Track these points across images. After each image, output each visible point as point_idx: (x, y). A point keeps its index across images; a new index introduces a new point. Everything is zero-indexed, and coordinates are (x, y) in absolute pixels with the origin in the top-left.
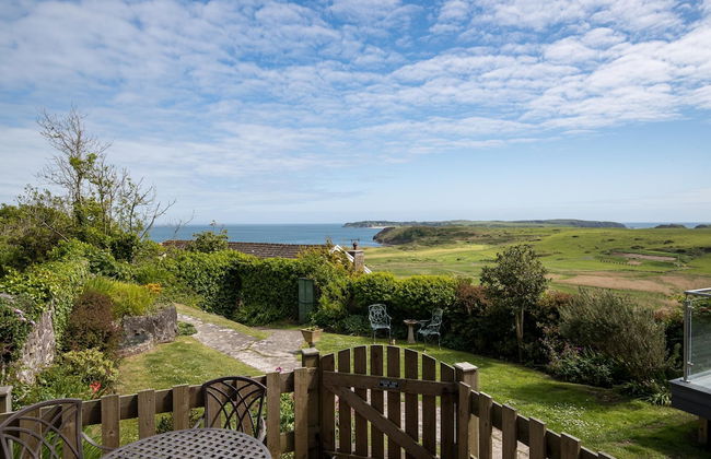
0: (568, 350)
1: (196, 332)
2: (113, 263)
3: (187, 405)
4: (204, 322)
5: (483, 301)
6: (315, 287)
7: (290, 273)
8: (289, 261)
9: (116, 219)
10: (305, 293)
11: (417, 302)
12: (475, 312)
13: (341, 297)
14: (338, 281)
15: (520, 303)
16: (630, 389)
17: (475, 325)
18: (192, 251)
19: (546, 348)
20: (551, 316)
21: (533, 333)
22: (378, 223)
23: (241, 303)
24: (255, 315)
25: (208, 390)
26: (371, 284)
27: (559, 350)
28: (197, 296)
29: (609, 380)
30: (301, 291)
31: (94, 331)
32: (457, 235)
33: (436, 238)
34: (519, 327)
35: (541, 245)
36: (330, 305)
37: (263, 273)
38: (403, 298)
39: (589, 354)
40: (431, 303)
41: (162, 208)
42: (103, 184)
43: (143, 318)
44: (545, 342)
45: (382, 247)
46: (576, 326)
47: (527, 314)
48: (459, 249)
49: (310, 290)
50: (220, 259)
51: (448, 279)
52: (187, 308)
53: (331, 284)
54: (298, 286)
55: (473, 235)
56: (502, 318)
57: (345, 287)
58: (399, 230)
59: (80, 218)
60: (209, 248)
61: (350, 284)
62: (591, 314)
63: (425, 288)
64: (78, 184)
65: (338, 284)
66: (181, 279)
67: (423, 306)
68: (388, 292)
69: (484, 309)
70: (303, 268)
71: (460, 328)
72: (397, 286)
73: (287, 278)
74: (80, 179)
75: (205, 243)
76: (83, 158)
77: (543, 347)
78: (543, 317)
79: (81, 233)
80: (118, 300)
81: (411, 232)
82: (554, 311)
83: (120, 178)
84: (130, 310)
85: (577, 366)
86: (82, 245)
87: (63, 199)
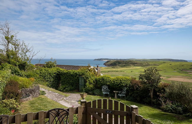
0: (168, 102)
1: (46, 94)
2: (19, 71)
3: (43, 118)
4: (48, 91)
5: (140, 85)
6: (84, 80)
7: (77, 75)
8: (76, 71)
9: (20, 57)
10: (81, 82)
11: (118, 85)
12: (137, 89)
13: (93, 83)
14: (92, 78)
15: (152, 86)
16: (189, 115)
17: (137, 93)
18: (45, 67)
19: (161, 101)
20: (162, 91)
21: (156, 96)
22: (105, 59)
23: (60, 85)
24: (65, 88)
25: (50, 113)
26: (103, 79)
27: (165, 102)
28: (46, 82)
29: (182, 112)
30: (80, 81)
31: (13, 93)
32: (131, 63)
33: (124, 64)
34: (151, 94)
35: (159, 67)
36: (89, 86)
37: (67, 75)
38: (113, 84)
39: (175, 104)
40: (123, 86)
41: (35, 53)
42: (16, 45)
43: (28, 89)
44: (160, 99)
45: (106, 67)
46: (171, 94)
47: (154, 90)
48: (132, 68)
49: (83, 81)
50: (54, 70)
51: (128, 78)
52: (43, 86)
53: (90, 79)
54: (79, 79)
55: (136, 63)
56: (146, 91)
57: (94, 80)
58: (112, 61)
59: (8, 56)
60: (50, 67)
61: (96, 79)
62: (176, 90)
63: (121, 81)
64: (8, 45)
65: (92, 79)
66: (41, 76)
67: (120, 87)
68: (108, 82)
69: (140, 88)
70: (81, 74)
71: (132, 94)
72: (111, 80)
73: (76, 77)
74: (8, 43)
75: (49, 65)
76: (10, 36)
77: (160, 101)
78: (159, 91)
79: (9, 61)
80: (21, 83)
81: (116, 62)
82: (163, 89)
83: (21, 43)
84: (24, 86)
85: (171, 107)
86: (9, 65)
87: (3, 50)
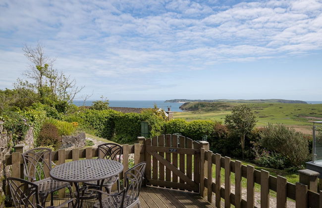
0: (264, 153)
1: (94, 145)
2: (57, 113)
4: (97, 141)
5: (226, 132)
6: (149, 126)
7: (137, 120)
8: (137, 114)
9: (58, 94)
10: (144, 128)
11: (196, 132)
12: (222, 137)
13: (161, 130)
15: (243, 131)
16: (292, 170)
17: (223, 142)
18: (92, 109)
19: (254, 152)
20: (257, 138)
21: (248, 145)
23: (115, 134)
24: (121, 139)
25: (100, 148)
26: (175, 124)
27: (260, 153)
28: (94, 130)
29: (283, 166)
30: (142, 128)
31: (50, 139)
34: (242, 143)
36: (156, 134)
37: (125, 120)
38: (189, 130)
39: (274, 155)
40: (202, 132)
41: (79, 89)
42: (52, 78)
43: (70, 137)
44: (254, 149)
45: (184, 112)
46: (266, 140)
47: (246, 137)
48: (222, 113)
49: (146, 128)
50: (105, 114)
51: (210, 122)
52: (90, 135)
53: (156, 124)
54: (141, 126)
55: (229, 106)
56: (235, 139)
57: (162, 126)
58: (192, 104)
59: (41, 94)
60: (100, 108)
61: (165, 125)
63: (199, 126)
64: (41, 78)
65: (159, 124)
66: (87, 122)
67: (199, 134)
68: (183, 128)
69: (227, 135)
70: (143, 117)
71: (216, 144)
72: (187, 125)
73: (136, 122)
74: (41, 75)
75: (98, 106)
76: (43, 66)
77: (252, 151)
78: (254, 139)
79: (42, 100)
80: (59, 128)
81: (198, 105)
82: (258, 135)
83: (59, 75)
84: (65, 133)
85: (269, 160)
86: (43, 106)
87: (34, 85)
